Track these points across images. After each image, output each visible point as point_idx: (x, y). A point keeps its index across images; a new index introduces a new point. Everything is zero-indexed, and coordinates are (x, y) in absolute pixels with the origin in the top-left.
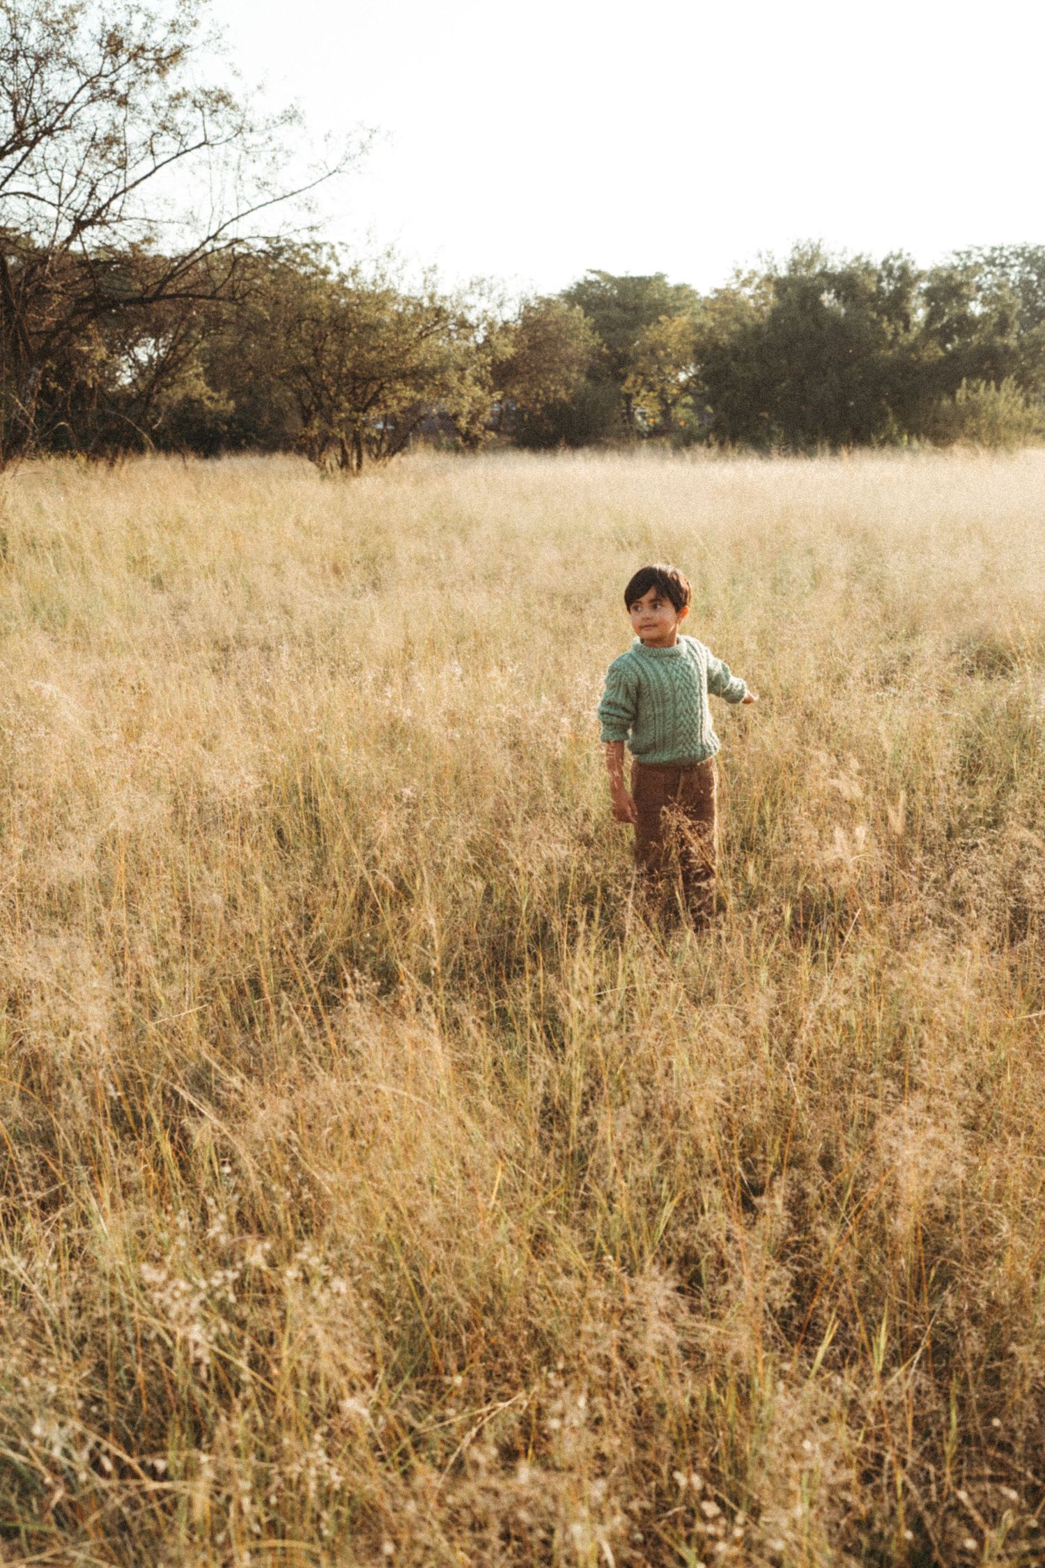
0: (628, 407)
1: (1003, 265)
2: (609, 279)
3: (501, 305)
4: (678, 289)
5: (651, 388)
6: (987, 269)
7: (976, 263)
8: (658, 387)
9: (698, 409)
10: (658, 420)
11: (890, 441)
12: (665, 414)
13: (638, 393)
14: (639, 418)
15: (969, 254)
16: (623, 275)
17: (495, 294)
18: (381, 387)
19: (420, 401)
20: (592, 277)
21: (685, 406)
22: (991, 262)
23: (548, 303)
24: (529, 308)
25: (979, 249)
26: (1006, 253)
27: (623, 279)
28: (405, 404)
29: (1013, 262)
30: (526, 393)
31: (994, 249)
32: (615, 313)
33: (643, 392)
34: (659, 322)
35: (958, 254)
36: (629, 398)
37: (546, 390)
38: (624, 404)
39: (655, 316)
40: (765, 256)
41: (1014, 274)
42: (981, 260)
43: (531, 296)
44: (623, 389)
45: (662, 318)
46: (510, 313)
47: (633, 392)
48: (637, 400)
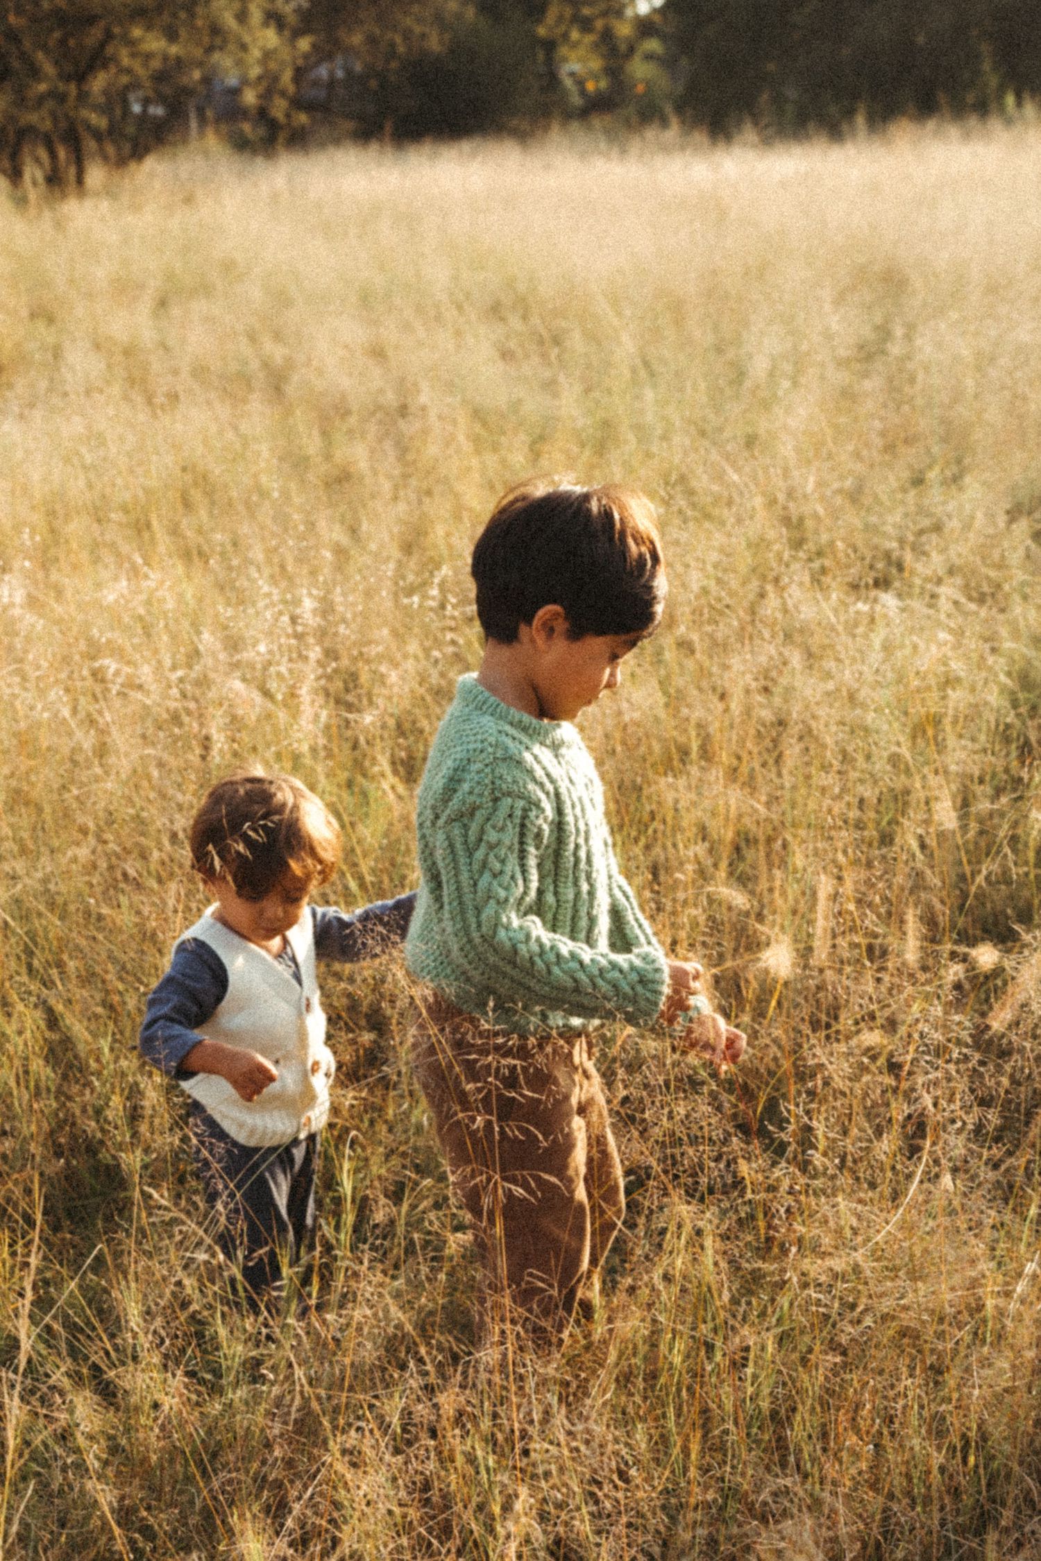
0: (550, 64)
5: (586, 25)
8: (599, 24)
9: (668, 62)
10: (603, 84)
11: (983, 108)
12: (614, 72)
13: (565, 36)
14: (568, 82)
18: (109, 36)
21: (649, 57)
28: (156, 64)
30: (372, 40)
33: (575, 35)
36: (550, 46)
37: (407, 35)
38: (541, 56)
44: (539, 30)
47: (557, 35)
48: (563, 50)
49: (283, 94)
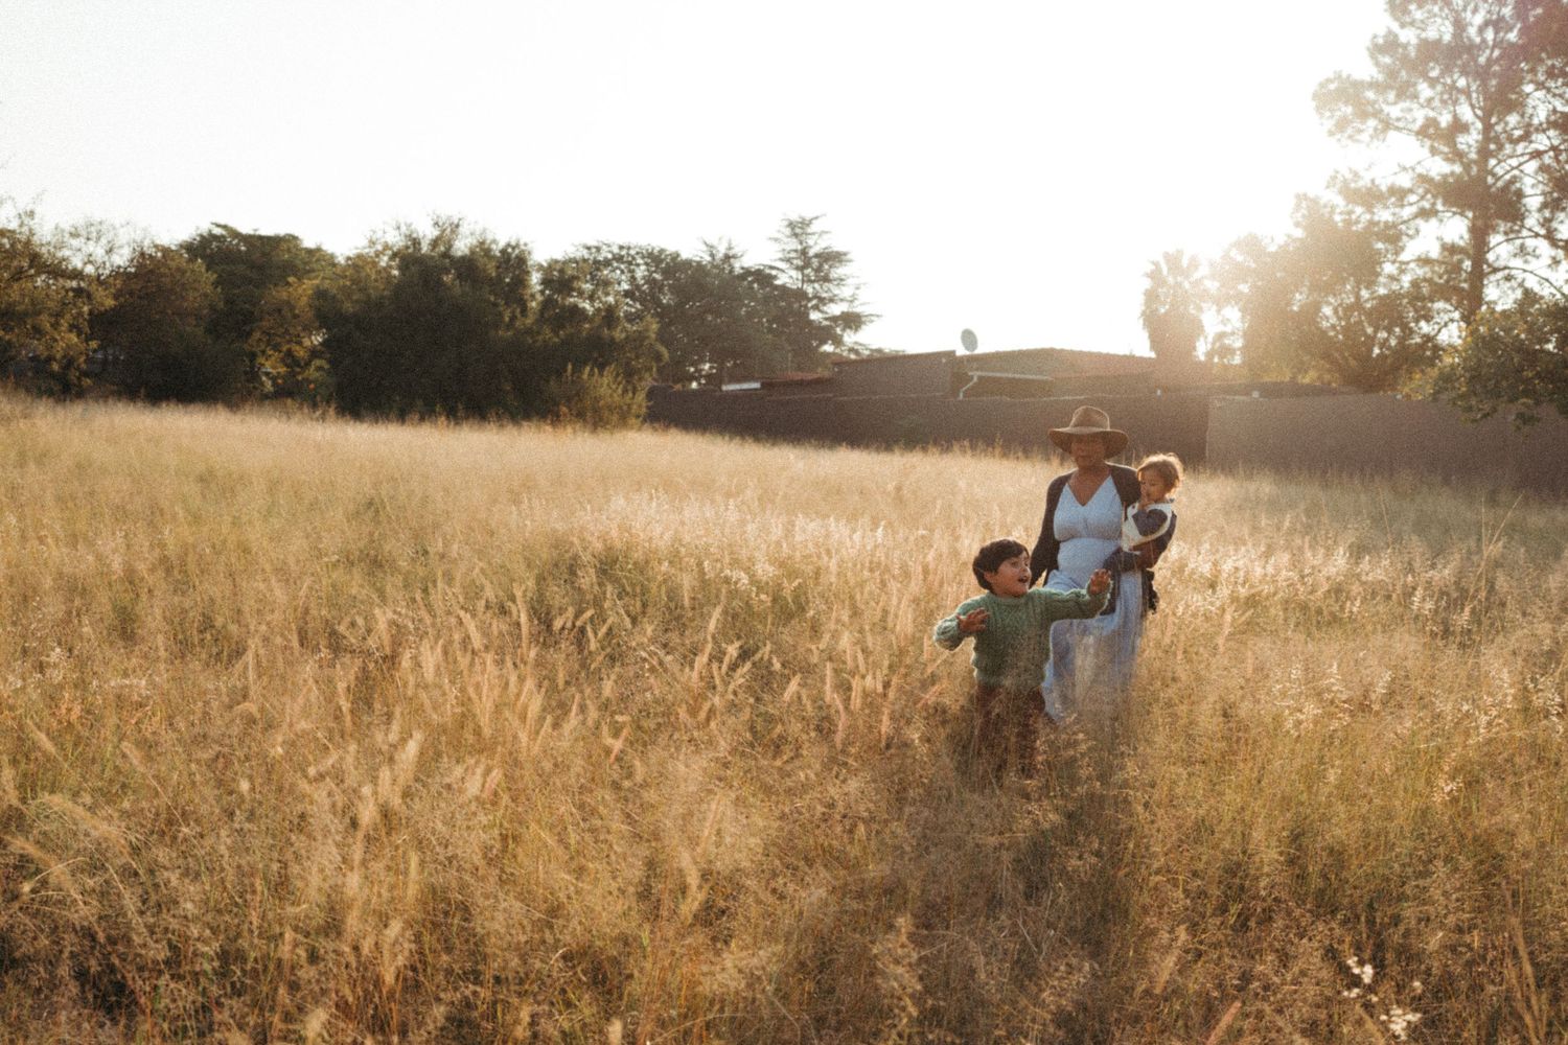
0: (252, 367)
1: (630, 263)
2: (235, 234)
3: (110, 251)
4: (310, 252)
5: (276, 348)
6: (615, 264)
7: (606, 258)
8: (284, 349)
9: (329, 372)
10: (287, 381)
13: (263, 352)
14: (264, 378)
15: (598, 249)
16: (252, 233)
17: (104, 241)
19: (9, 342)
20: (218, 231)
21: (318, 369)
22: (619, 259)
23: (166, 251)
24: (142, 254)
25: (609, 246)
26: (632, 252)
27: (251, 236)
29: (640, 261)
31: (621, 248)
32: (241, 269)
33: (269, 352)
34: (288, 284)
35: (589, 248)
36: (253, 356)
38: (247, 362)
39: (283, 278)
40: (403, 229)
41: (641, 272)
42: (610, 256)
43: (147, 243)
44: (246, 346)
45: (291, 279)
46: (122, 259)
47: (257, 350)
48: (261, 360)
49: (78, 369)
